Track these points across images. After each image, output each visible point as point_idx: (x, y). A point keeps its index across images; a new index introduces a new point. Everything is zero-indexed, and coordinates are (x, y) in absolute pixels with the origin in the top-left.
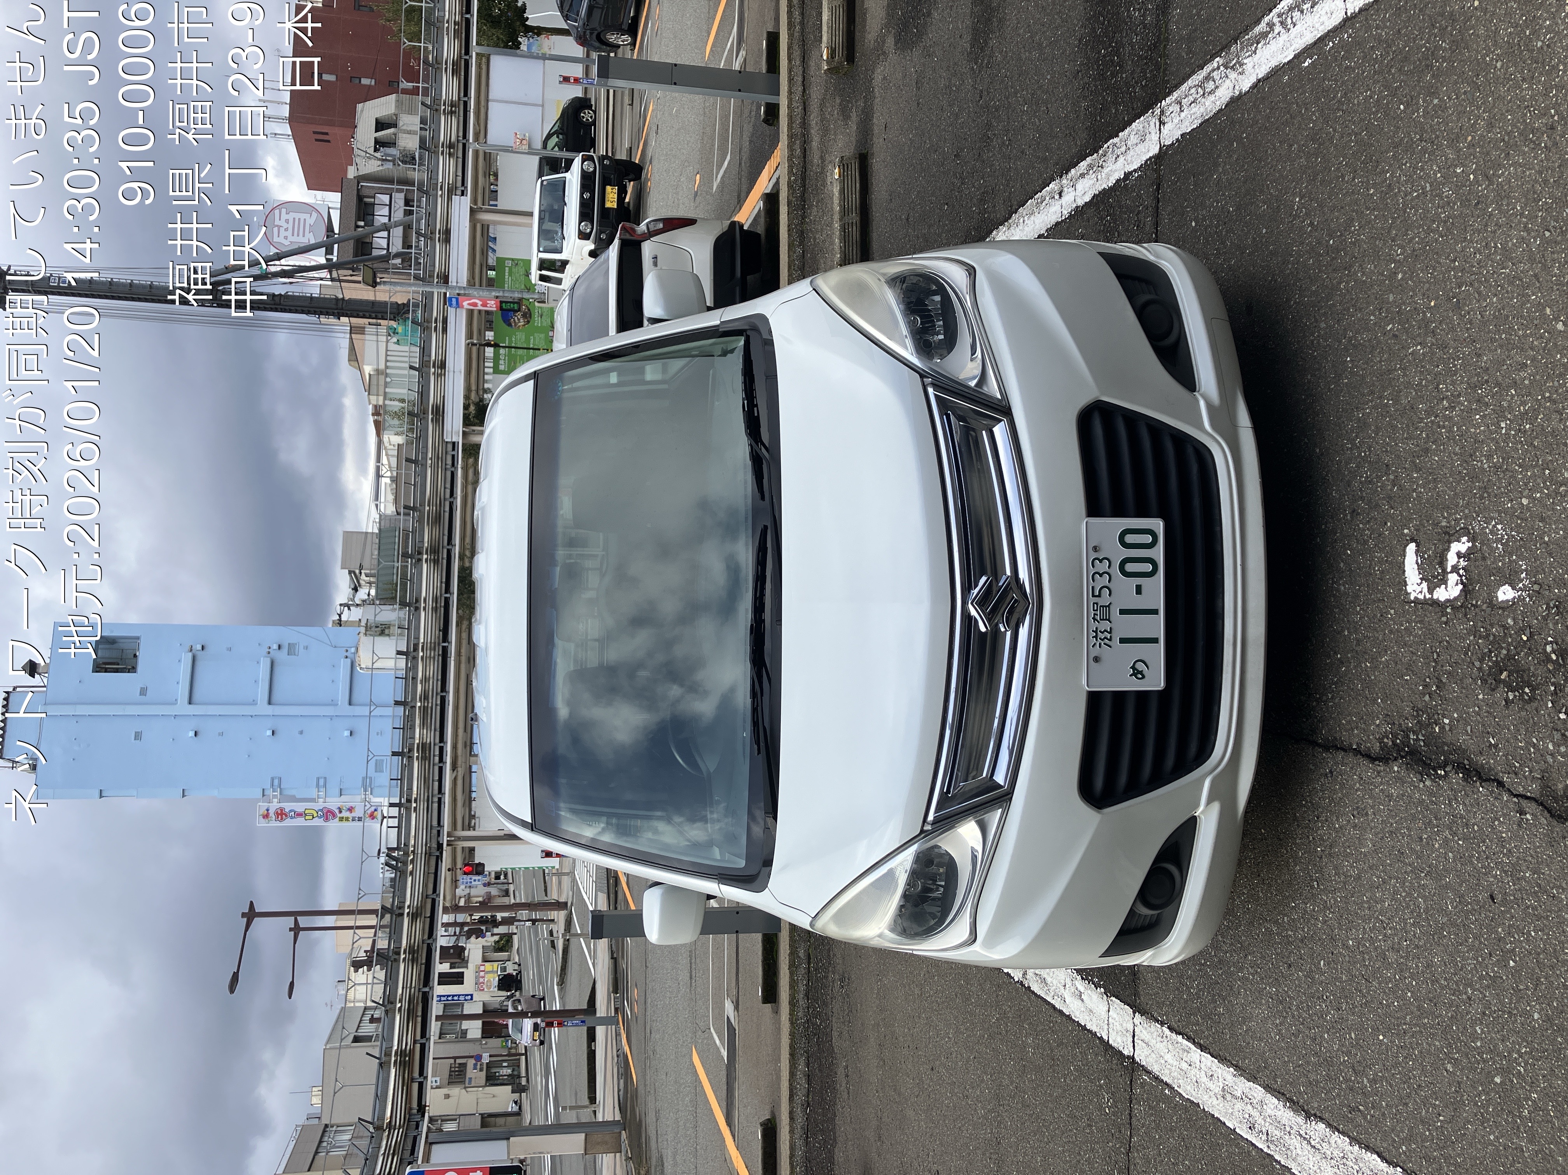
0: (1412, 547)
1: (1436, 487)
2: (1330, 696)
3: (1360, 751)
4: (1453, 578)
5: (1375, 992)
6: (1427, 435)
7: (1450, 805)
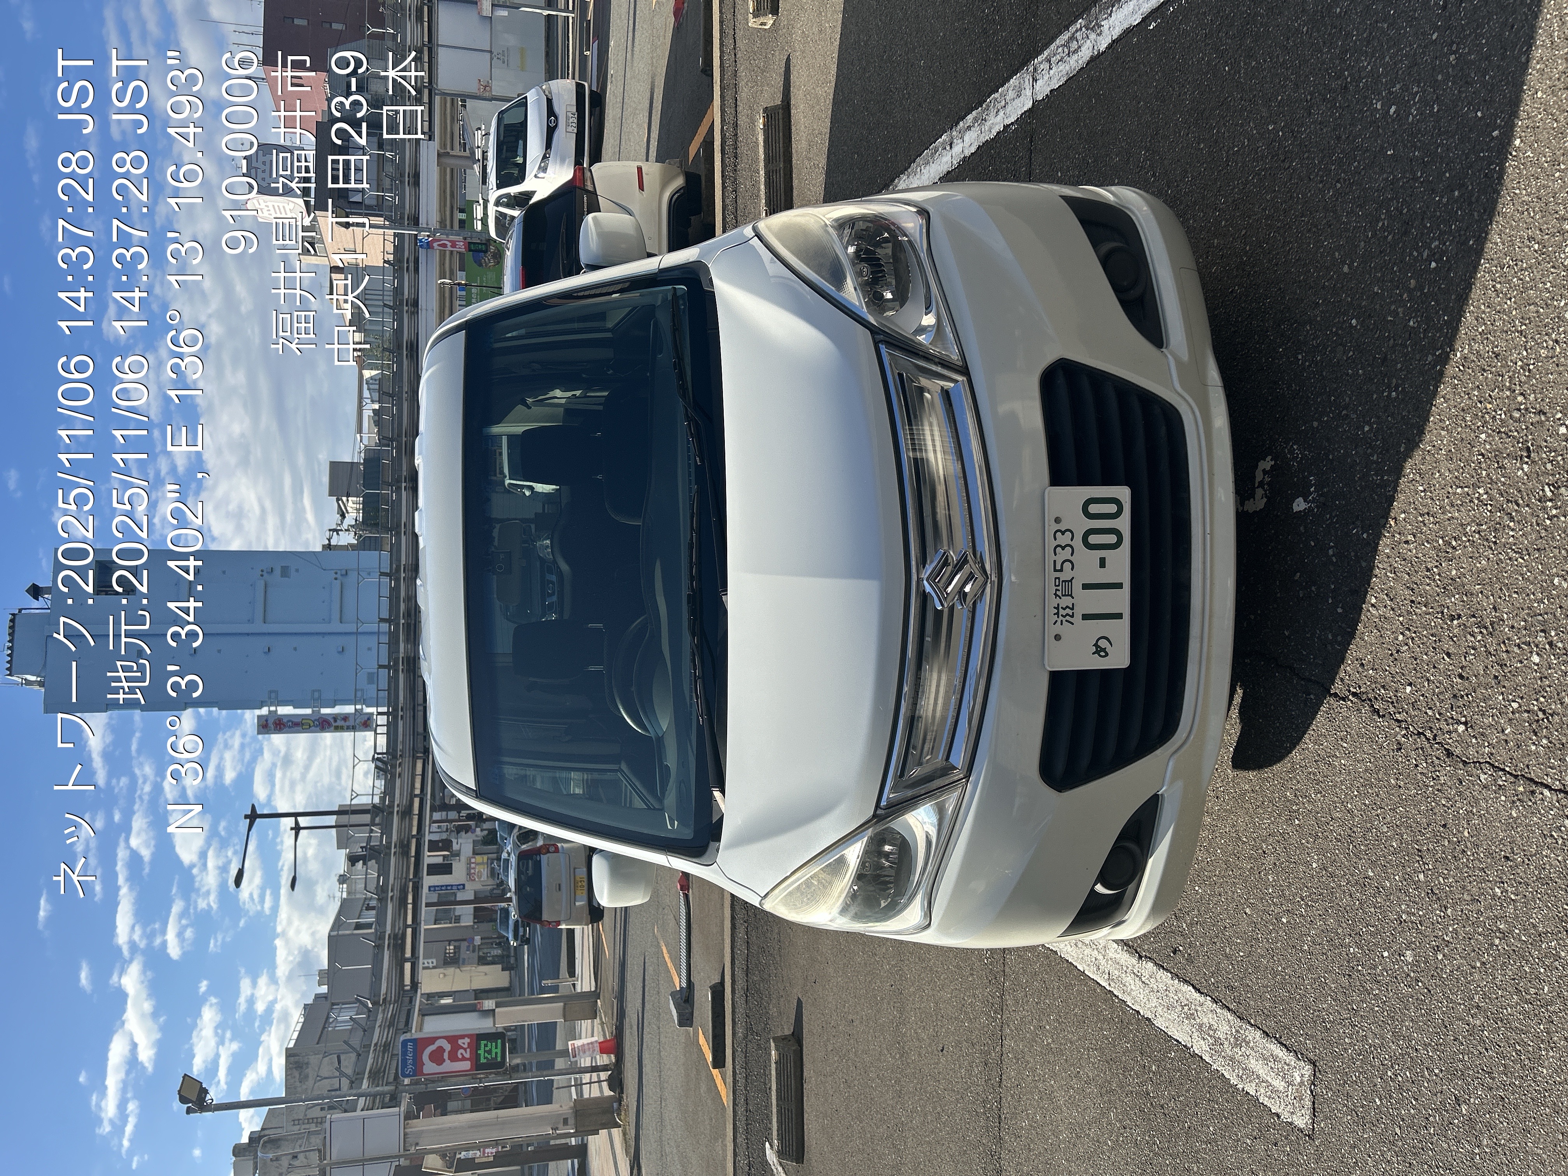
4: (1259, 492)
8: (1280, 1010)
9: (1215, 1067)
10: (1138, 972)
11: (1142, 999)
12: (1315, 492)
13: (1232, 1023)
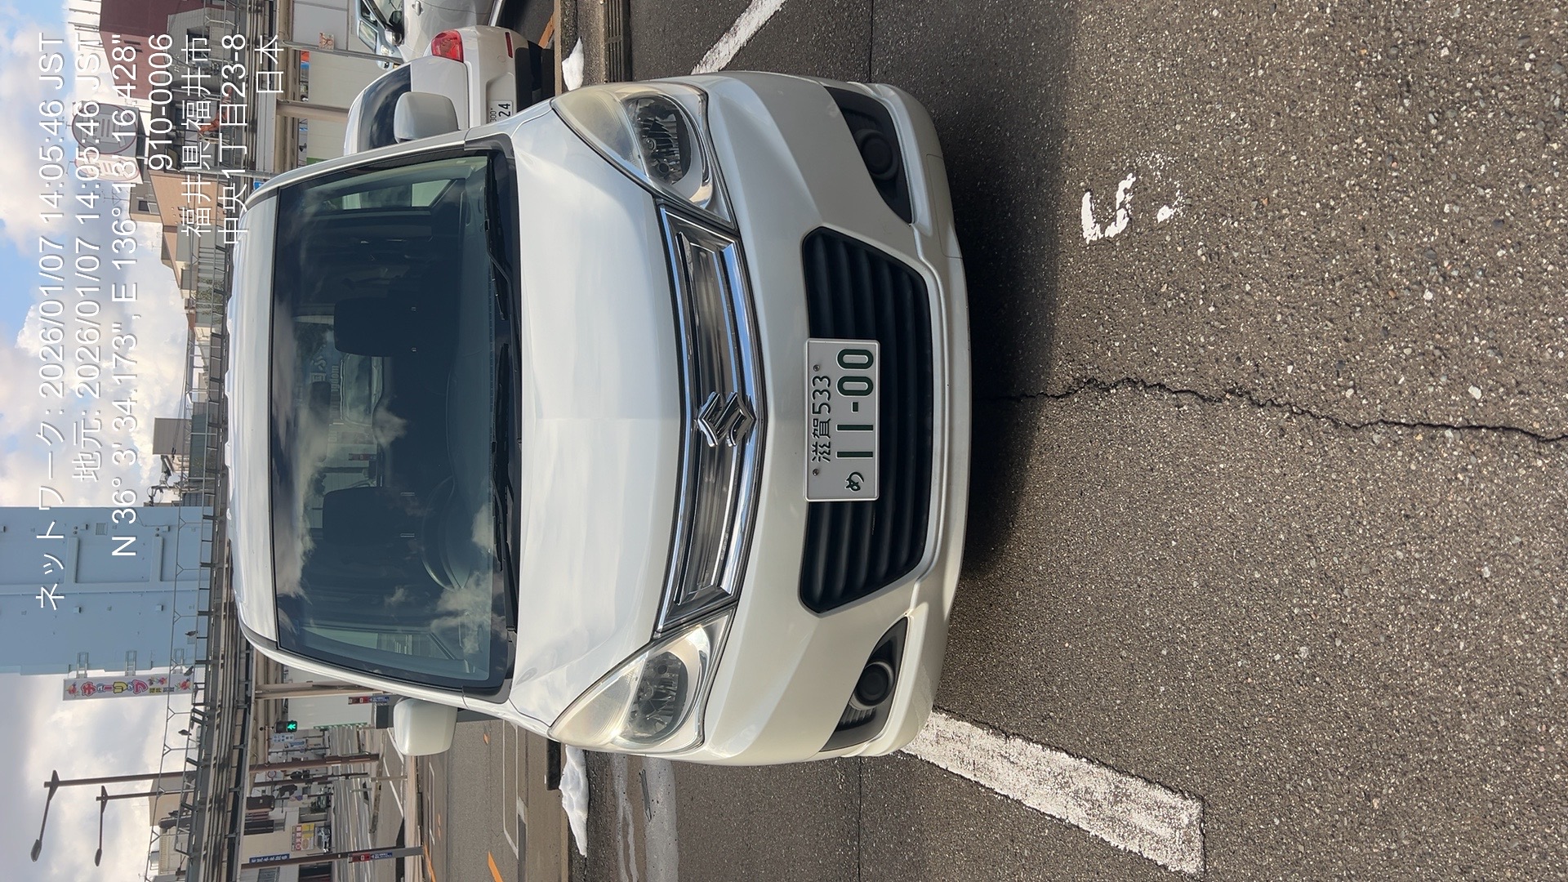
0: (1088, 195)
1: (1106, 136)
2: (1020, 351)
3: (1046, 394)
4: (1121, 213)
5: (1061, 605)
6: (1098, 92)
7: (1121, 418)
8: (1163, 751)
9: (1093, 833)
10: (1006, 753)
11: (1011, 781)
12: (1180, 195)
13: (1110, 779)
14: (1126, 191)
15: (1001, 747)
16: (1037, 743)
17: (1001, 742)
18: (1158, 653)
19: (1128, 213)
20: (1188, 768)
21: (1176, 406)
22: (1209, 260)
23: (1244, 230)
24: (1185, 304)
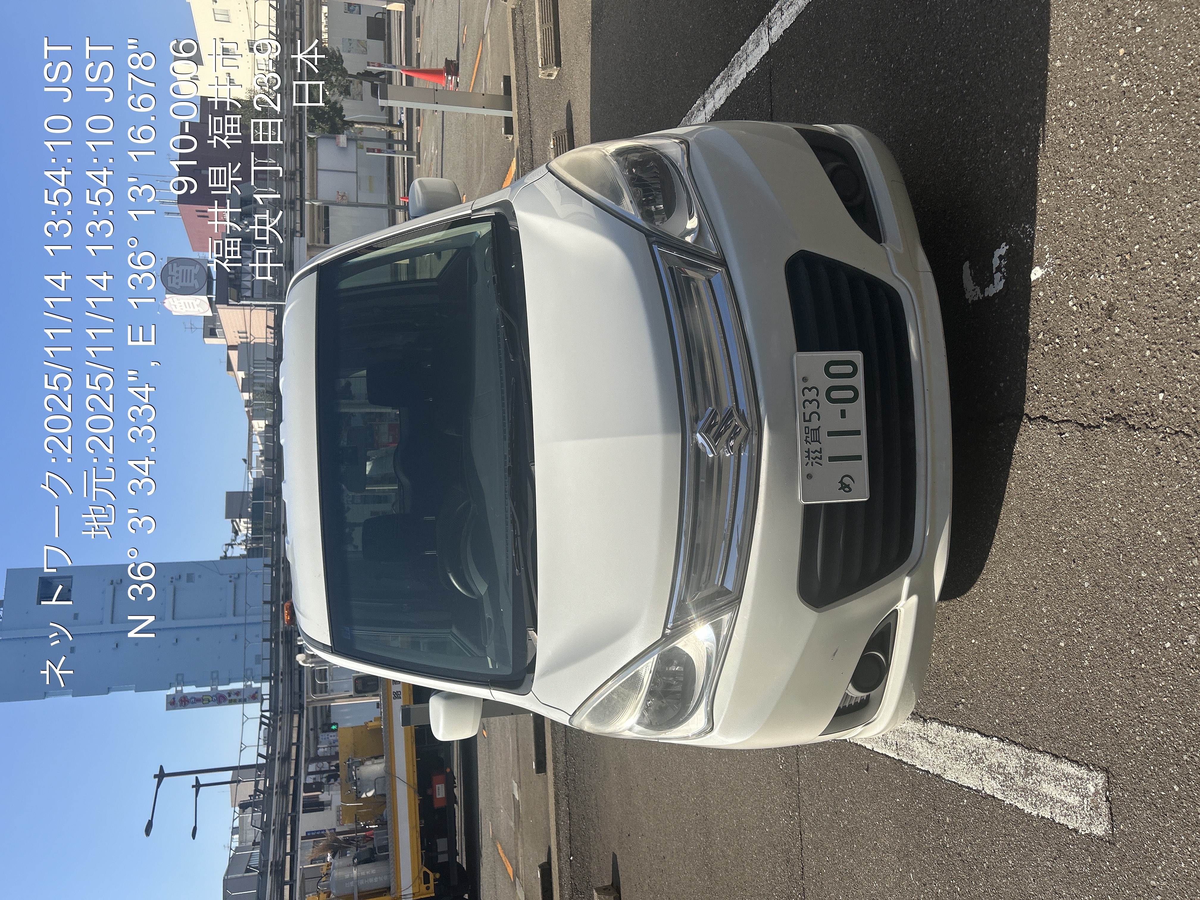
0: (967, 264)
4: (998, 276)
8: (1067, 730)
9: (1007, 802)
10: (924, 734)
11: (930, 759)
12: (1050, 257)
13: (1020, 755)
14: (1001, 257)
15: (920, 730)
16: (952, 725)
17: (919, 725)
18: (1056, 645)
19: (1004, 276)
20: (1091, 744)
21: (1058, 434)
22: (1080, 310)
23: (1110, 281)
24: (1060, 347)
